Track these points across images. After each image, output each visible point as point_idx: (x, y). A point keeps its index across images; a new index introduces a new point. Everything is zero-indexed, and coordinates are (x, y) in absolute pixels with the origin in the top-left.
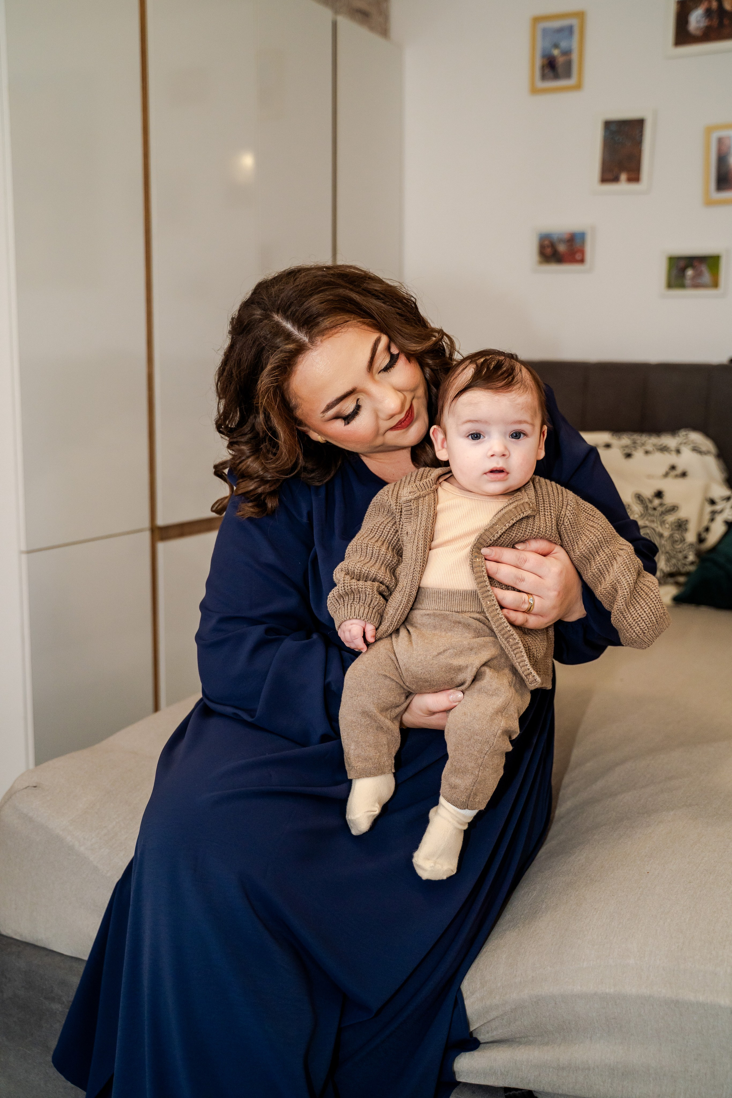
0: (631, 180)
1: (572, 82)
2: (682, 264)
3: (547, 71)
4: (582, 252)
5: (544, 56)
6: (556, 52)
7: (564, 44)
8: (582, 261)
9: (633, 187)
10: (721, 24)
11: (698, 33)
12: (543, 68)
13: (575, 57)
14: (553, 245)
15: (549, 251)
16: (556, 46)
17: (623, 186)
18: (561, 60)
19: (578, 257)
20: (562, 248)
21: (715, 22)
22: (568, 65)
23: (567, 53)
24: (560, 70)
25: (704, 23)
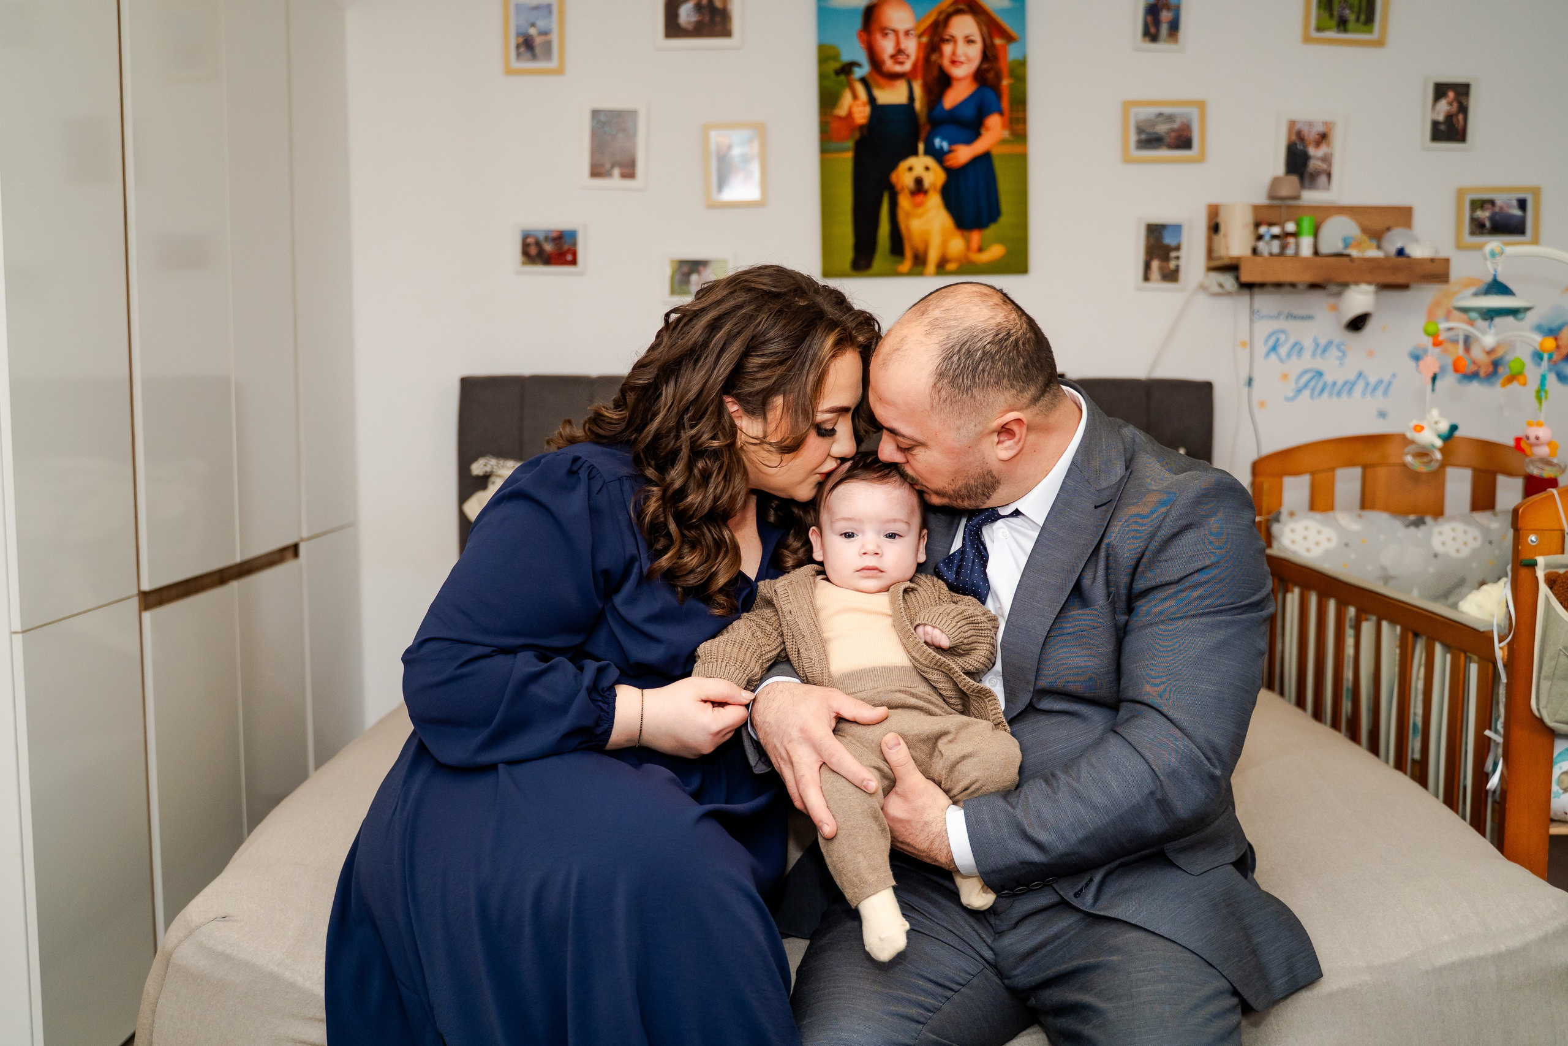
0: (624, 176)
1: (554, 64)
2: (686, 269)
3: (522, 49)
4: (574, 254)
5: (518, 35)
6: (533, 31)
7: (541, 23)
8: (574, 262)
9: (628, 183)
10: (712, 20)
11: (690, 27)
12: (518, 47)
13: (555, 37)
14: (538, 244)
15: (533, 251)
16: (533, 25)
17: (615, 181)
18: (538, 40)
19: (569, 257)
20: (548, 247)
21: (707, 18)
22: (548, 45)
23: (545, 33)
24: (538, 50)
25: (694, 18)
